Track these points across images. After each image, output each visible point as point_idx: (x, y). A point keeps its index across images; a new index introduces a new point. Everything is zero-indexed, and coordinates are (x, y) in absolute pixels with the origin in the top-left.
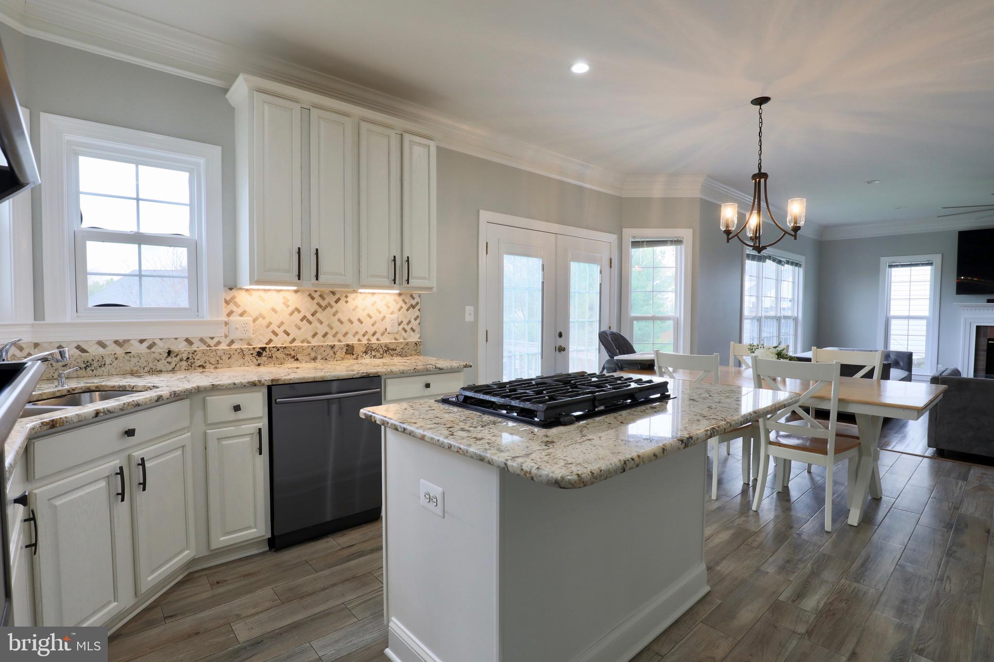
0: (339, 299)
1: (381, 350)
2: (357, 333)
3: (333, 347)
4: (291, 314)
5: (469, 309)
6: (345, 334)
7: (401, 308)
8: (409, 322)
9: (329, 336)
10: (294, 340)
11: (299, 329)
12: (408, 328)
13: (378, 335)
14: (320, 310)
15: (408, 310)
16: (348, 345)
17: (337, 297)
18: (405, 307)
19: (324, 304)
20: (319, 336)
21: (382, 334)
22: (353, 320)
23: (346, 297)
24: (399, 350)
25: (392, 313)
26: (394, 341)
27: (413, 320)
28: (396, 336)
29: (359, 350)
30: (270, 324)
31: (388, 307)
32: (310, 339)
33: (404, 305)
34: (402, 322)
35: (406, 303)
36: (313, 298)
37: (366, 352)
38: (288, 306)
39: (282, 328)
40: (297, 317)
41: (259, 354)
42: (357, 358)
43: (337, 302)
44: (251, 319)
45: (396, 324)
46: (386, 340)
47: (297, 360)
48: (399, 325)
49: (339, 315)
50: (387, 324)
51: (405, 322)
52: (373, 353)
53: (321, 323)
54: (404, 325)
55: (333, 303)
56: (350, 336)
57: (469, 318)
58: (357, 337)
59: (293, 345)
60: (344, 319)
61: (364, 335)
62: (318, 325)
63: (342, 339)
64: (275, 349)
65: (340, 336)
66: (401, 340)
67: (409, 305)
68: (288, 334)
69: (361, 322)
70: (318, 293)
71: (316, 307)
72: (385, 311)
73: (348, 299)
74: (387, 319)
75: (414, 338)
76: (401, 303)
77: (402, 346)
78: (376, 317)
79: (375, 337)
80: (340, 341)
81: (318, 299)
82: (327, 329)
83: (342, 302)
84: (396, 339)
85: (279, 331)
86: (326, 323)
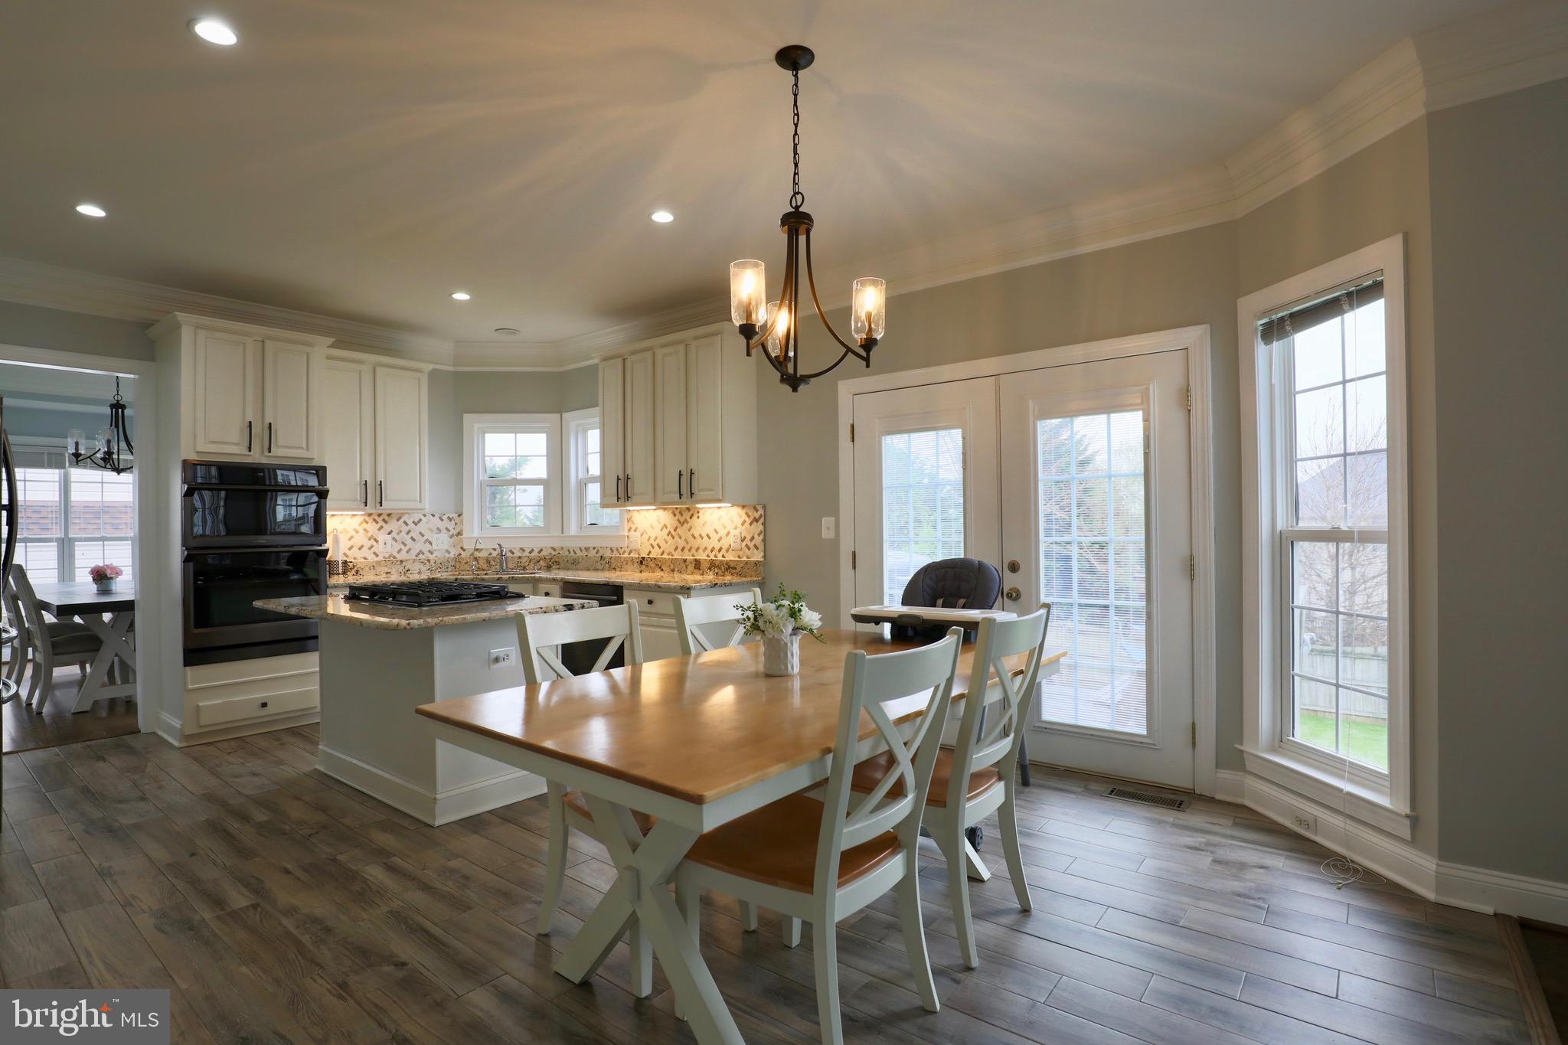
0: (693, 515)
1: (722, 567)
2: (706, 548)
3: (685, 561)
4: (662, 530)
5: (827, 522)
6: (697, 549)
7: (745, 521)
8: (752, 538)
9: (686, 550)
10: (663, 553)
11: (667, 543)
12: (751, 545)
13: (723, 552)
14: (679, 526)
15: (751, 524)
16: (696, 560)
17: (691, 512)
18: (748, 521)
19: (682, 520)
20: (679, 550)
21: (727, 551)
22: (703, 535)
23: (698, 512)
24: (739, 569)
25: (736, 528)
26: (737, 559)
27: (756, 536)
28: (740, 553)
29: (705, 566)
30: (650, 538)
31: (733, 522)
32: (673, 552)
33: (747, 519)
34: (745, 538)
35: (749, 516)
36: (675, 515)
37: (710, 569)
38: (660, 523)
39: (657, 542)
40: (666, 531)
41: (641, 563)
42: (702, 574)
43: (691, 518)
44: (639, 534)
45: (739, 541)
46: (731, 557)
47: (662, 570)
48: (743, 541)
49: (692, 531)
50: (731, 540)
51: (749, 537)
52: (716, 571)
53: (680, 538)
54: (747, 541)
55: (688, 519)
56: (701, 551)
57: (827, 534)
58: (706, 553)
59: (663, 557)
60: (697, 535)
61: (712, 551)
62: (678, 539)
63: (695, 554)
64: (649, 560)
65: (693, 550)
66: (745, 559)
67: (752, 518)
68: (660, 548)
69: (709, 538)
70: (678, 511)
71: (677, 523)
72: (730, 527)
73: (700, 515)
74: (731, 535)
75: (758, 556)
76: (744, 517)
77: (742, 565)
78: (722, 532)
79: (721, 554)
80: (693, 556)
81: (678, 516)
82: (684, 544)
83: (695, 517)
84: (739, 557)
85: (655, 544)
86: (683, 539)
